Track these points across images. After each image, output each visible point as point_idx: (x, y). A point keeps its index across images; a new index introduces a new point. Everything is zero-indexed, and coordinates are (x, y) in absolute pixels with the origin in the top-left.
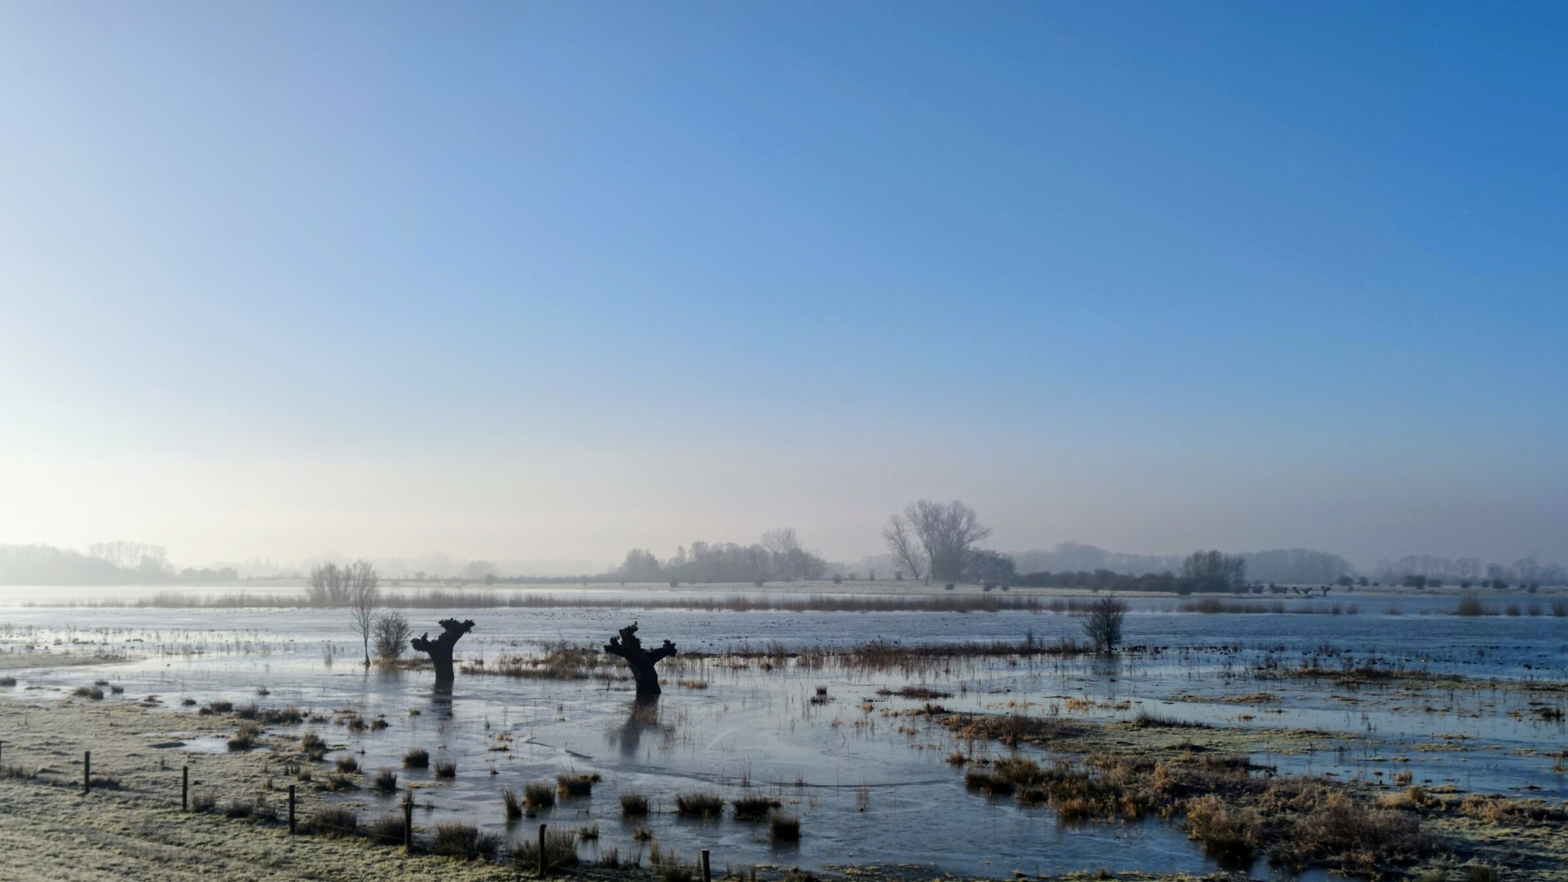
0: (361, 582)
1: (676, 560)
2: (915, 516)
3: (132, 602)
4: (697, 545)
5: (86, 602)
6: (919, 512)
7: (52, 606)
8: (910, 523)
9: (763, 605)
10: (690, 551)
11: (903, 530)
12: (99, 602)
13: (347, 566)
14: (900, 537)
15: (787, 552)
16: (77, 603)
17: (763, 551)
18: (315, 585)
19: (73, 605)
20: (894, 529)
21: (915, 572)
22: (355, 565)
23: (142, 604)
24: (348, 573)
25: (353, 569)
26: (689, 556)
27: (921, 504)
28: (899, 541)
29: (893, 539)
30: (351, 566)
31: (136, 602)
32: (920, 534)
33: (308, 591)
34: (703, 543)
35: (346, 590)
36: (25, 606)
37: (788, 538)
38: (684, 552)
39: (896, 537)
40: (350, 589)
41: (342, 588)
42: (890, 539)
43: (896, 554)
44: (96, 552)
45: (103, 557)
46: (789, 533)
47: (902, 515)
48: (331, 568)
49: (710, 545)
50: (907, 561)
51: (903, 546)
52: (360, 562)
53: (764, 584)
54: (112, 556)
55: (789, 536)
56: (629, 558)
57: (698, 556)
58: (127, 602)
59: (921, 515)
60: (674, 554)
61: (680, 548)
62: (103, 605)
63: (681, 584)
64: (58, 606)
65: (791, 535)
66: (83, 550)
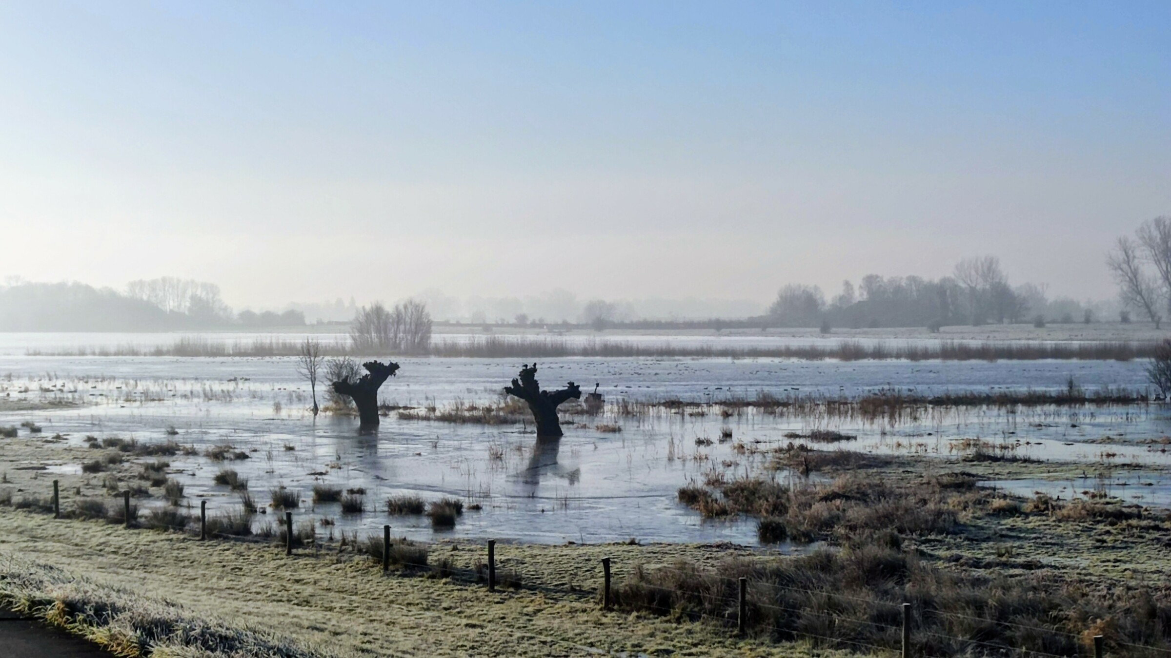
0: (413, 327)
1: (841, 298)
2: (1150, 238)
3: (147, 350)
4: (870, 280)
5: (97, 351)
6: (1156, 234)
7: (59, 355)
8: (1143, 248)
9: (879, 354)
10: (861, 287)
11: (1134, 257)
12: (112, 349)
13: (397, 308)
14: (1130, 267)
15: (988, 287)
16: (88, 351)
17: (956, 286)
18: (361, 331)
19: (82, 353)
20: (1121, 256)
21: (1150, 311)
22: (405, 307)
23: (159, 353)
24: (398, 316)
25: (403, 310)
26: (859, 295)
27: (1158, 222)
28: (1129, 271)
29: (1122, 269)
30: (401, 307)
31: (153, 350)
32: (1158, 262)
33: (354, 339)
34: (877, 277)
35: (396, 337)
36: (29, 355)
37: (989, 268)
38: (852, 289)
39: (1125, 266)
40: (401, 335)
41: (392, 335)
42: (1116, 269)
43: (1125, 288)
44: (137, 291)
45: (145, 298)
46: (991, 263)
47: (1133, 238)
48: (378, 311)
49: (885, 280)
50: (1138, 298)
51: (1134, 279)
52: (411, 303)
53: (942, 329)
54: (156, 296)
55: (990, 268)
56: (781, 297)
57: (871, 293)
58: (143, 350)
59: (1159, 236)
60: (840, 291)
61: (847, 284)
62: (116, 354)
63: (834, 330)
64: (66, 354)
65: (994, 266)
66: (122, 289)
